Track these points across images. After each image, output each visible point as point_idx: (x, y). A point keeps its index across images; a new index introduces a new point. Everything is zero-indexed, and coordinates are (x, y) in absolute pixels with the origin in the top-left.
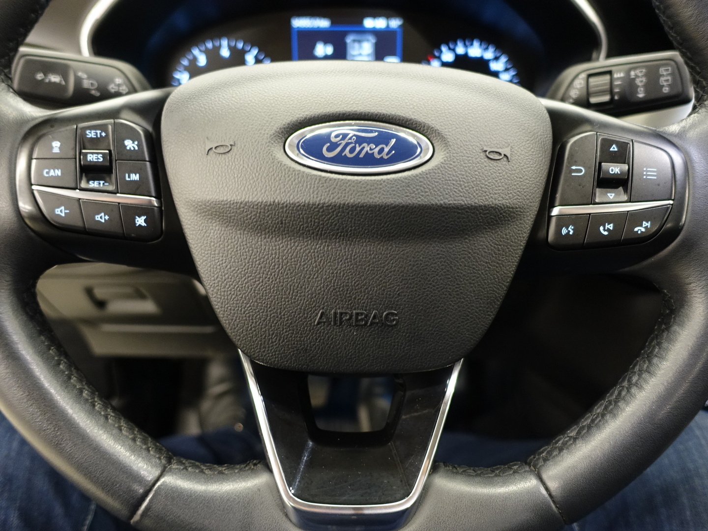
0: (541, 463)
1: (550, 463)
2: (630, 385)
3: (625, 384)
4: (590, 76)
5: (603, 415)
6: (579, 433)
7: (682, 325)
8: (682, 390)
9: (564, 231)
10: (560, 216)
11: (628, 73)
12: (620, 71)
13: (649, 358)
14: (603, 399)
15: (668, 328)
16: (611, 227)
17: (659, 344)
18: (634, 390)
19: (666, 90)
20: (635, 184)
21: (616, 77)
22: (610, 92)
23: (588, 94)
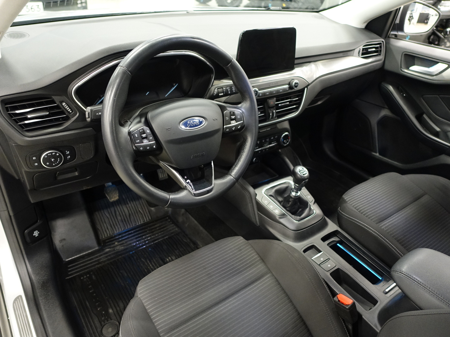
0: (230, 173)
1: (232, 173)
2: (242, 155)
3: (241, 155)
4: (218, 89)
5: (238, 162)
6: (235, 166)
7: (247, 142)
8: (249, 154)
9: (227, 130)
10: (226, 127)
11: (226, 88)
12: (224, 88)
13: (243, 150)
14: (237, 159)
15: (245, 143)
16: (234, 128)
17: (244, 147)
18: (242, 156)
19: (234, 91)
20: (237, 119)
21: (224, 89)
22: (223, 92)
23: (218, 93)
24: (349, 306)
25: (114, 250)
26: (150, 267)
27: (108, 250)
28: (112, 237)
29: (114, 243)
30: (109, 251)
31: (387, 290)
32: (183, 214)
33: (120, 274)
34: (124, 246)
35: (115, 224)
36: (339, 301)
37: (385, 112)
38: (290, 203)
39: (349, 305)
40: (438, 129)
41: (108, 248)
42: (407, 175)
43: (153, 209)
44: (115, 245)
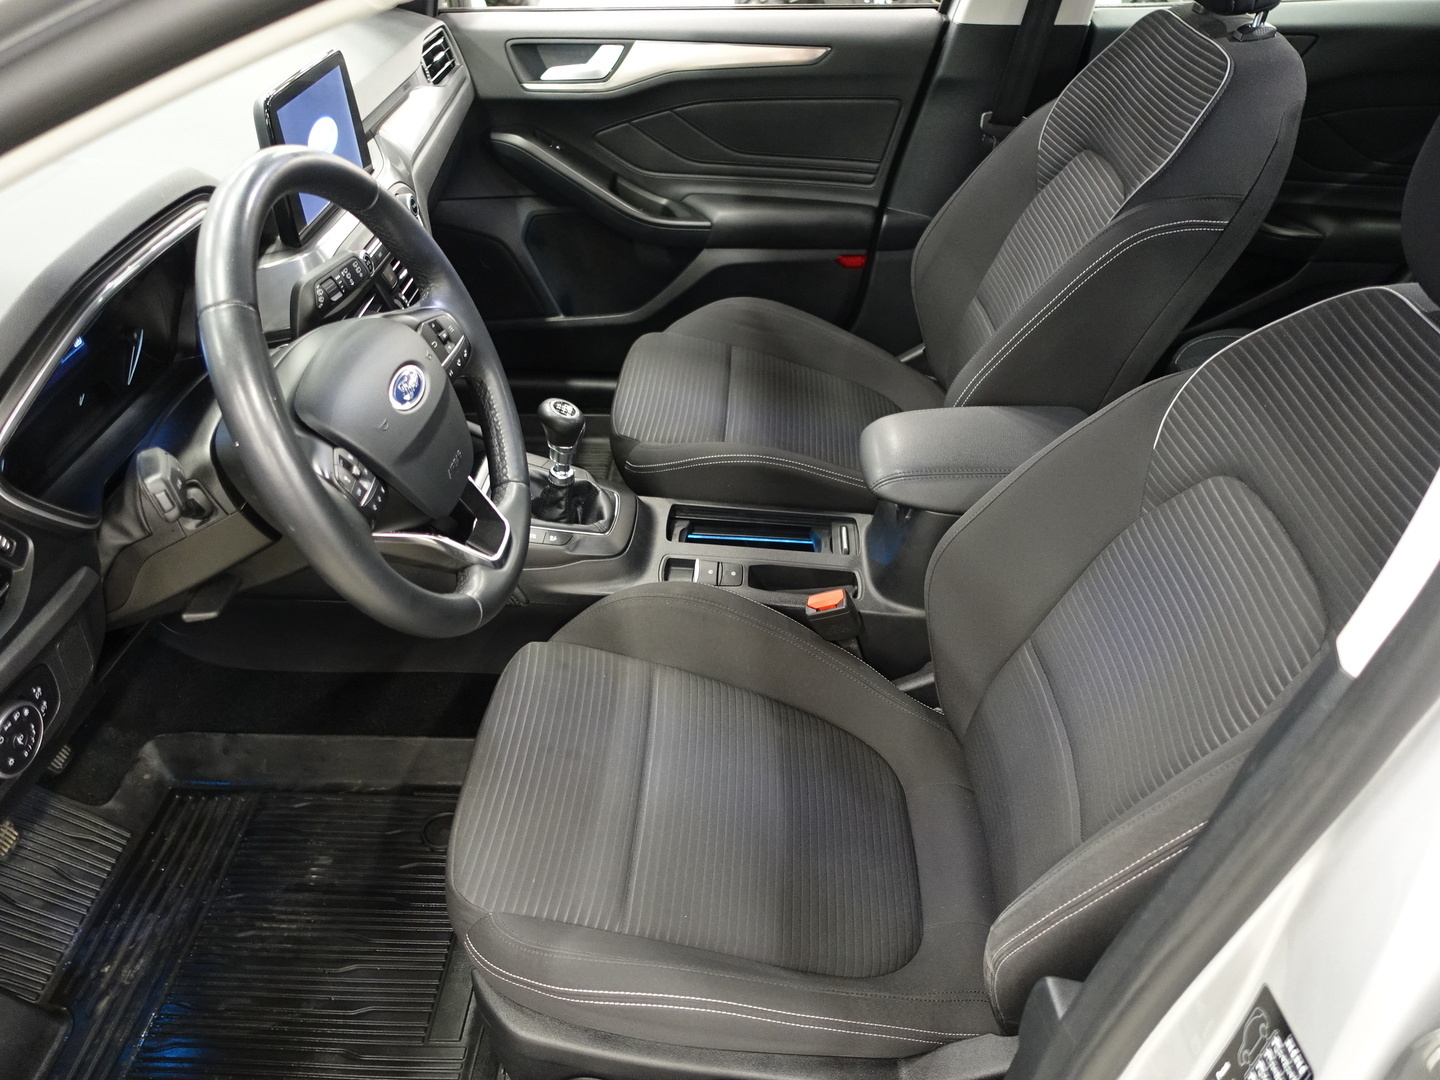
0: (505, 477)
1: (507, 474)
2: (497, 421)
3: (493, 424)
5: (501, 443)
6: (501, 456)
7: (489, 385)
9: (450, 374)
10: (445, 368)
11: (341, 275)
12: (336, 275)
13: (491, 408)
15: (486, 390)
16: (459, 361)
17: (489, 399)
18: (499, 424)
19: (361, 275)
20: (452, 337)
21: (337, 279)
22: (340, 290)
23: (328, 296)
24: (845, 604)
25: (124, 988)
26: (289, 930)
27: (103, 1004)
28: (71, 970)
29: (101, 975)
30: (112, 1003)
31: (845, 546)
32: (226, 751)
33: (229, 1014)
34: (141, 955)
35: (39, 931)
36: (817, 610)
37: (527, 209)
38: (563, 503)
39: (842, 600)
40: (664, 201)
41: (100, 998)
42: (671, 327)
43: (110, 804)
44: (108, 976)
